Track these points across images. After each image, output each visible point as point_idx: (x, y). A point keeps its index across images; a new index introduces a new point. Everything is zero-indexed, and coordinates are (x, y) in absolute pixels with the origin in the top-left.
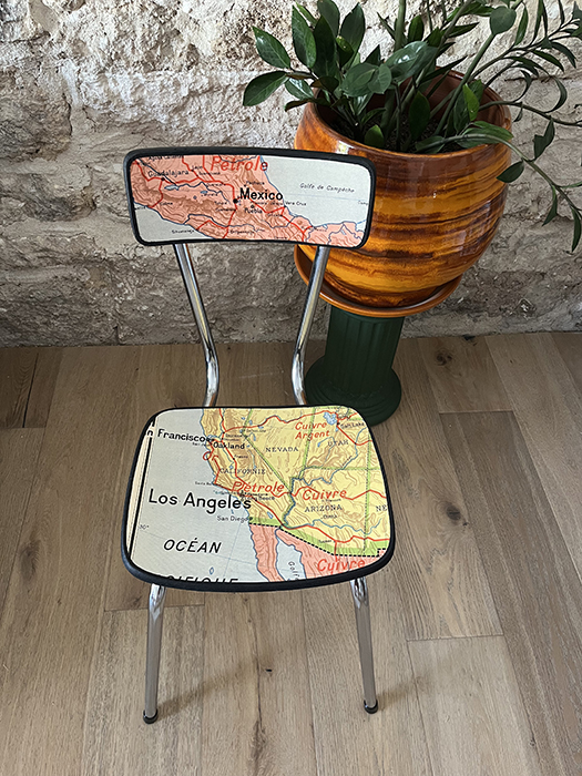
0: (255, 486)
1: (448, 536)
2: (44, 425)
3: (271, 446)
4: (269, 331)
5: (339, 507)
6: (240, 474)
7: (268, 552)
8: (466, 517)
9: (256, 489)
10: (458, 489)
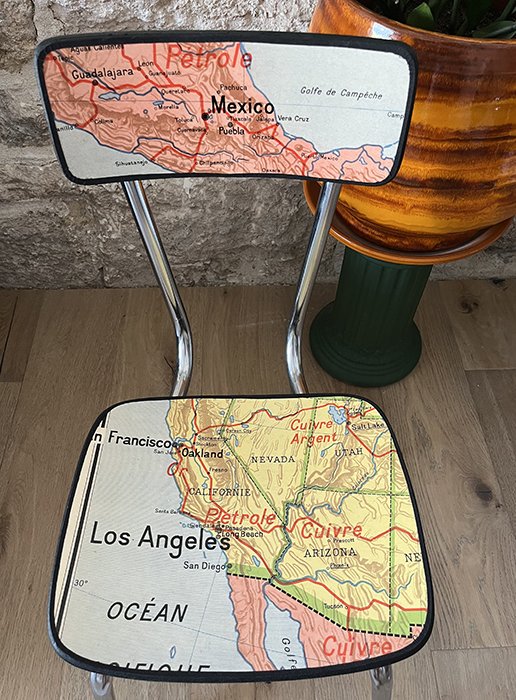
0: (236, 515)
1: (478, 520)
2: (21, 379)
3: (258, 455)
4: (270, 274)
5: (353, 553)
6: (217, 497)
7: (253, 620)
8: (499, 498)
9: (238, 520)
10: (489, 463)
